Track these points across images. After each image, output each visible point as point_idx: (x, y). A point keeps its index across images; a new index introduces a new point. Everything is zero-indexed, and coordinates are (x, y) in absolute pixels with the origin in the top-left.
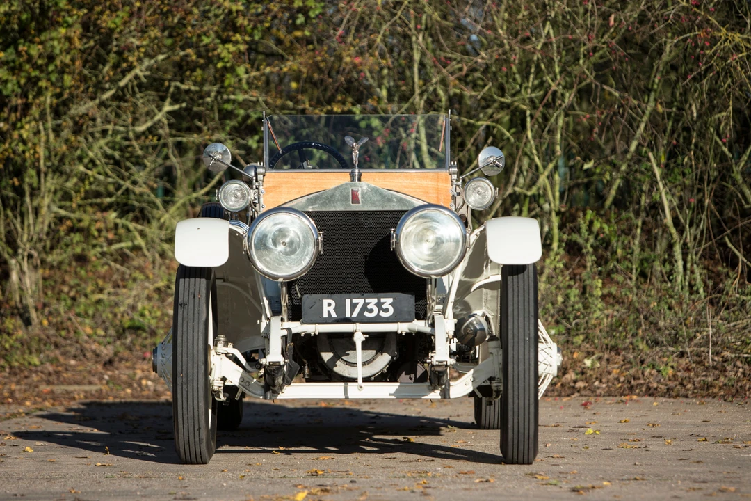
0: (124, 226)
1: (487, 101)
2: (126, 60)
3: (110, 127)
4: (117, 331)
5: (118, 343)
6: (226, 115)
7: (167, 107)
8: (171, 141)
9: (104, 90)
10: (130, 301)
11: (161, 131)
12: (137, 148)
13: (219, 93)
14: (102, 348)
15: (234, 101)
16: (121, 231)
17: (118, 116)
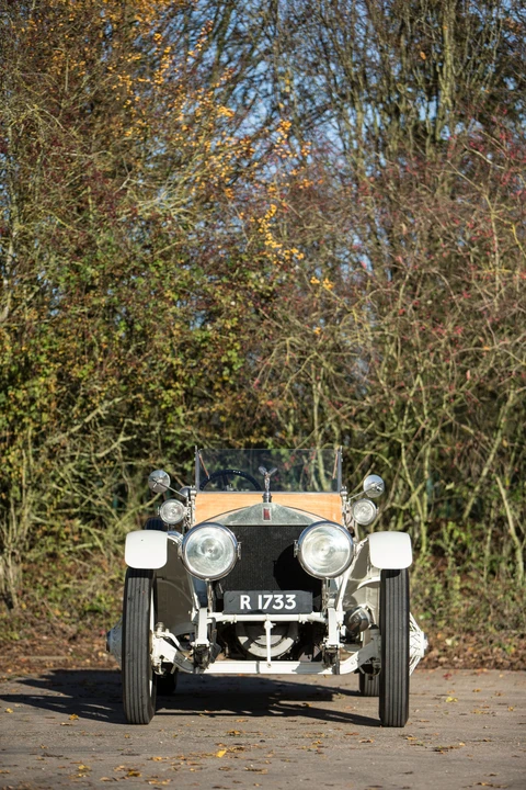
0: (86, 531)
1: (372, 435)
2: (90, 402)
3: (77, 454)
4: (80, 614)
5: (81, 622)
6: (167, 445)
7: (122, 438)
8: (124, 464)
9: (73, 425)
10: (90, 590)
11: (116, 457)
12: (98, 470)
13: (162, 427)
14: (68, 626)
15: (174, 434)
16: (84, 535)
17: (83, 445)
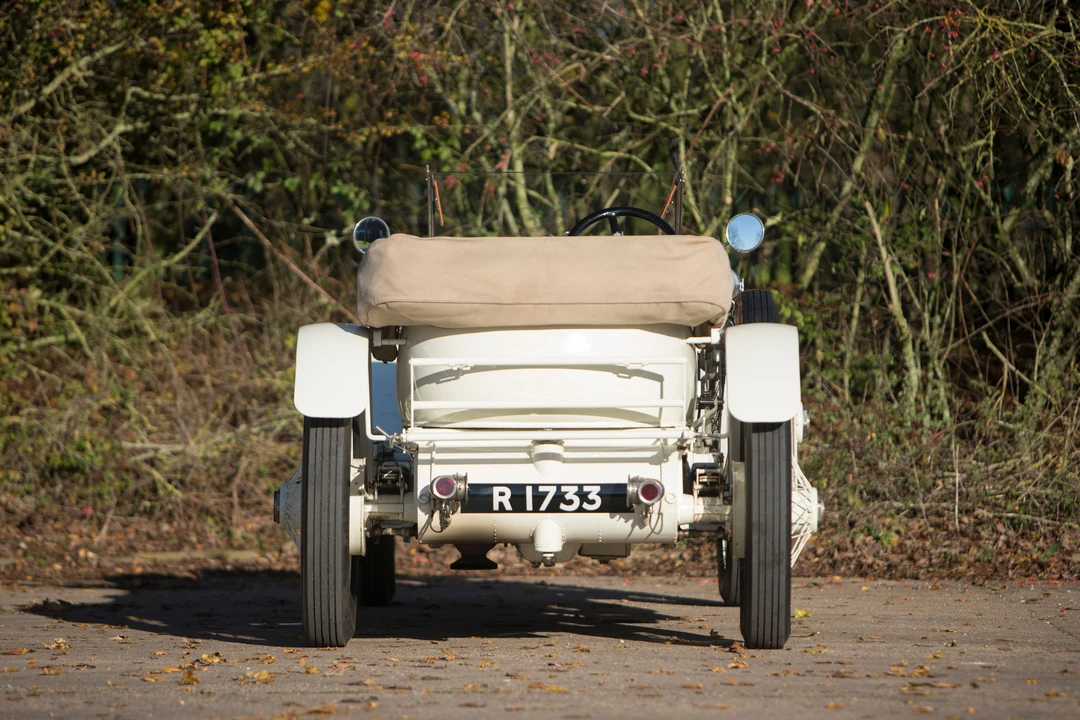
0: (53, 310)
1: (620, 120)
2: (56, 53)
3: (32, 157)
4: (42, 475)
5: (43, 492)
6: (213, 140)
7: (121, 128)
8: (127, 177)
9: (20, 100)
10: (63, 427)
11: (111, 163)
12: (74, 189)
13: (201, 104)
14: (18, 500)
15: (225, 117)
16: (49, 318)
17: (44, 140)
